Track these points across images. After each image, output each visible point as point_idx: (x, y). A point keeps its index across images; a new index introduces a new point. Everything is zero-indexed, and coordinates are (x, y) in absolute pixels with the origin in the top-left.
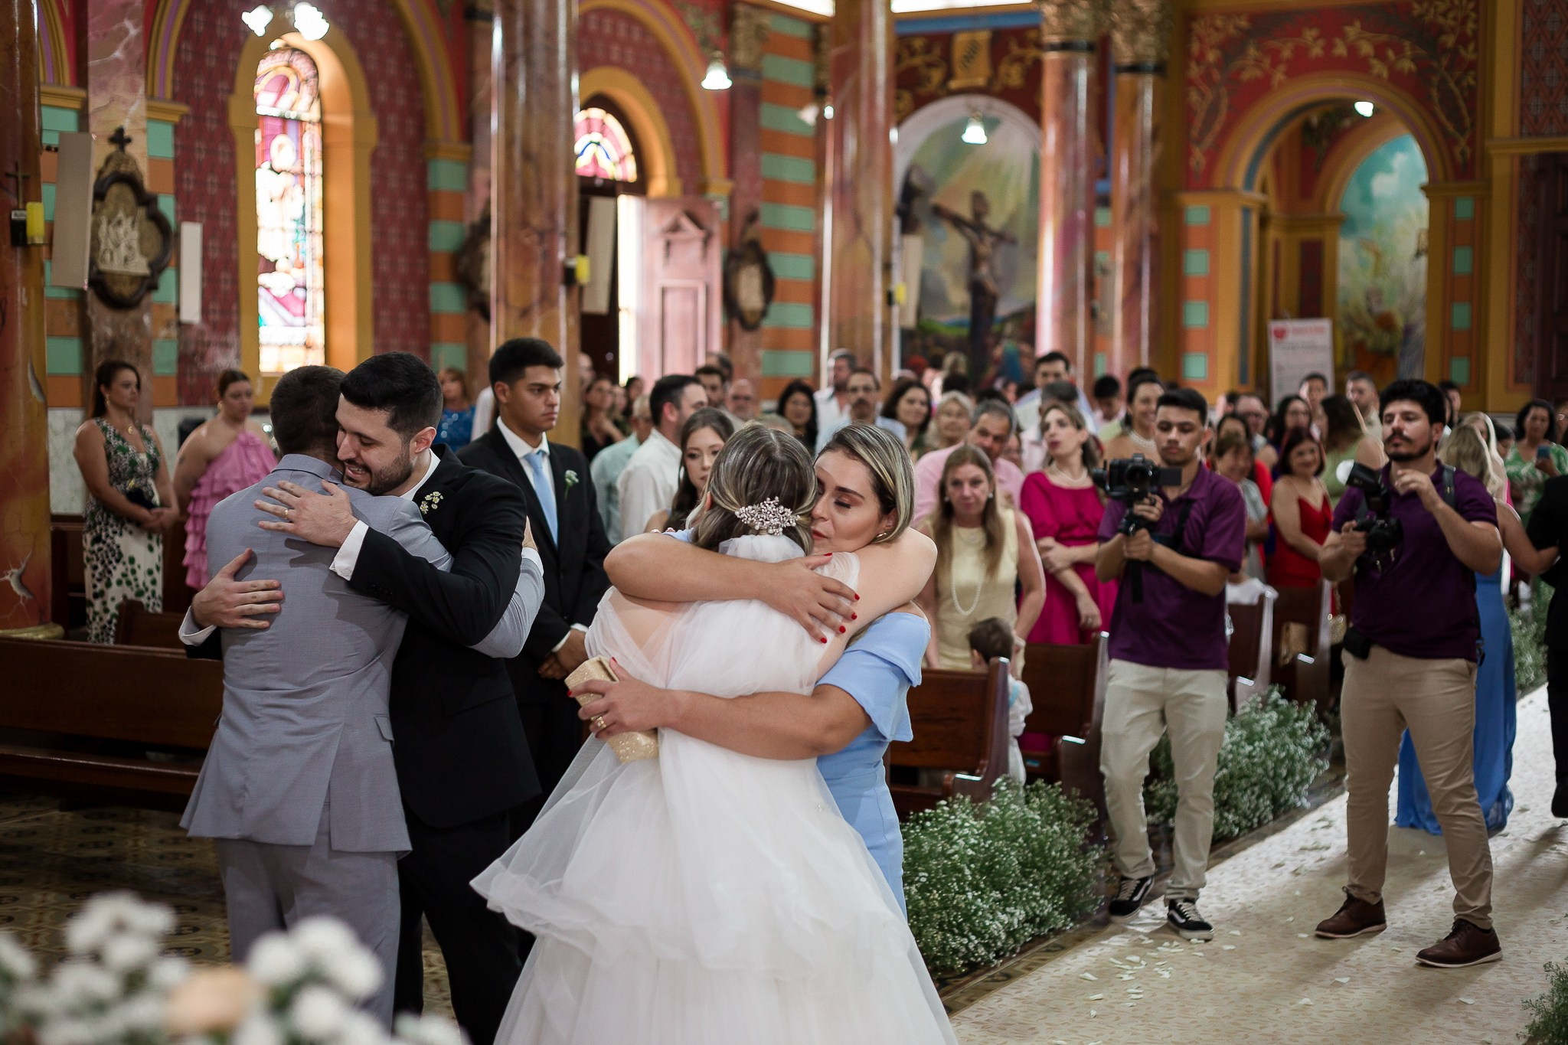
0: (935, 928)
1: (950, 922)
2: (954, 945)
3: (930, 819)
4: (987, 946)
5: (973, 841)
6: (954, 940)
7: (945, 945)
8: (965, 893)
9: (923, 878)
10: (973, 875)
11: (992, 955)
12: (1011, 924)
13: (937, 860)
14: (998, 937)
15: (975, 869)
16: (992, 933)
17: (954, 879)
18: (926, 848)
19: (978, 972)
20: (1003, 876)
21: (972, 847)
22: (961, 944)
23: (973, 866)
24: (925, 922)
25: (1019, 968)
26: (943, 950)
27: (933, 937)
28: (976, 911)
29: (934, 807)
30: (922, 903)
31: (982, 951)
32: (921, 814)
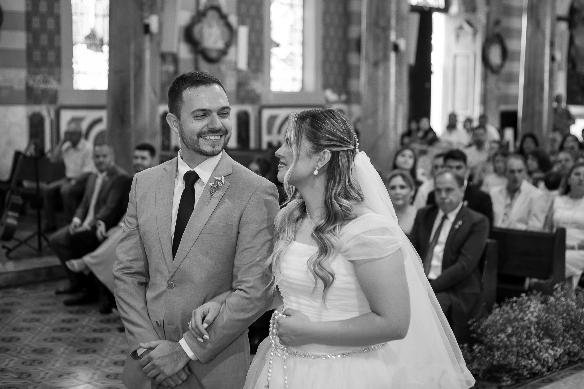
0: (513, 355)
1: (522, 353)
2: (524, 363)
3: (516, 302)
4: (543, 365)
5: (535, 314)
6: (524, 361)
7: (519, 364)
8: (531, 339)
9: (509, 330)
10: (536, 330)
11: (545, 370)
12: (555, 355)
13: (518, 322)
14: (548, 362)
15: (538, 327)
16: (544, 360)
17: (525, 332)
18: (513, 316)
19: (537, 377)
20: (553, 331)
21: (537, 317)
22: (528, 363)
23: (536, 326)
24: (509, 352)
25: (558, 377)
26: (518, 365)
27: (512, 360)
28: (536, 348)
29: (518, 296)
30: (508, 343)
31: (539, 367)
32: (511, 300)
